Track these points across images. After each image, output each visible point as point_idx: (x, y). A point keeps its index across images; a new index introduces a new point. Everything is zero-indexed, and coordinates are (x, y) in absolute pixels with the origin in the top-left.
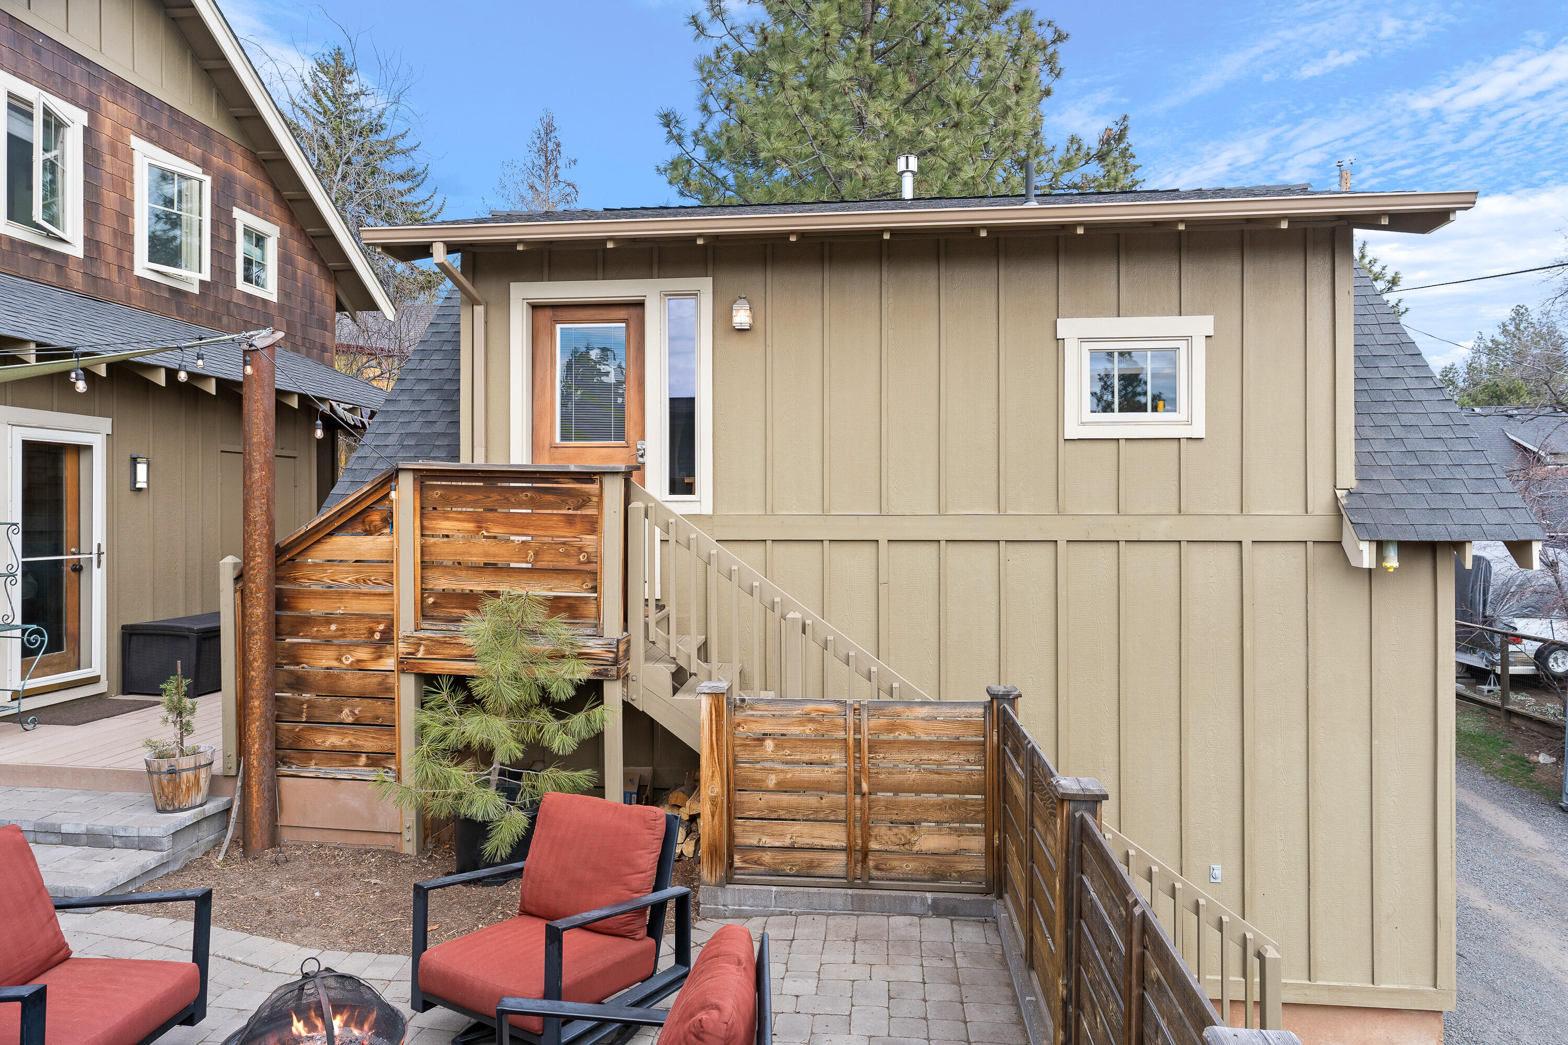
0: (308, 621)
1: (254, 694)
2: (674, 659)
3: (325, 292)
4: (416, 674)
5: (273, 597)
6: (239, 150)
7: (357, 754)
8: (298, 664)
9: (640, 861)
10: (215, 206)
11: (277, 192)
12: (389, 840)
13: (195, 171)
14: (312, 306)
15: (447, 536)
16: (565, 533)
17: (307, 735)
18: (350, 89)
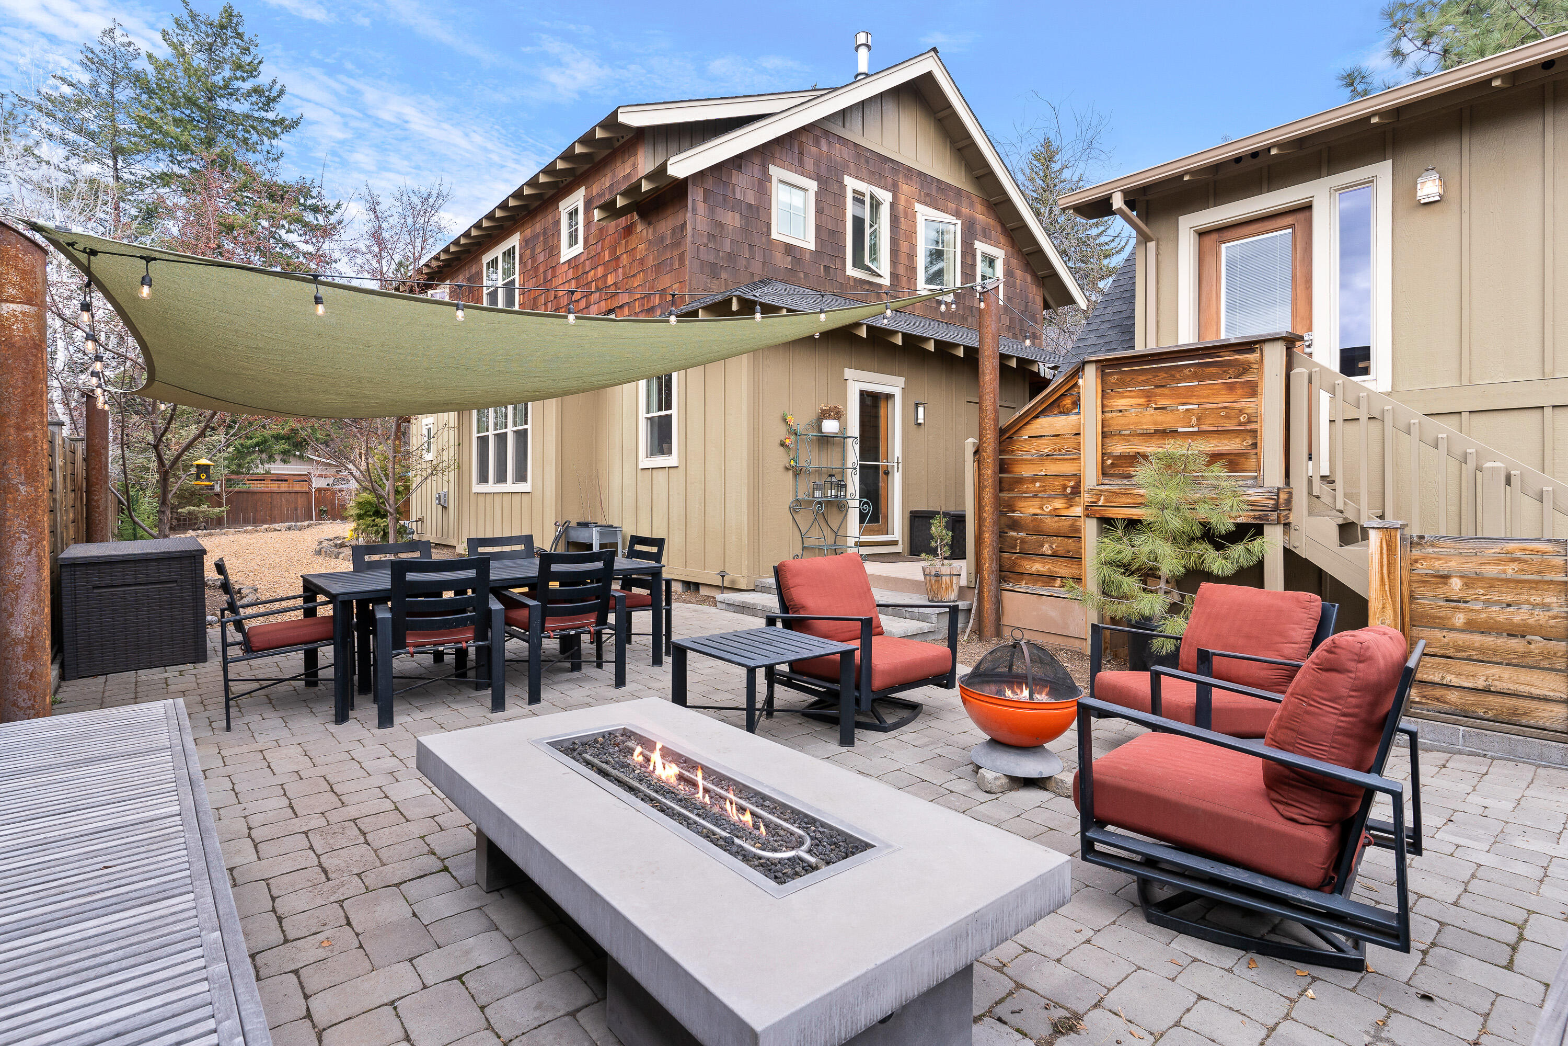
0: (1020, 480)
1: (985, 529)
2: (1341, 512)
3: (1035, 296)
4: (1098, 518)
5: (997, 463)
6: (978, 200)
7: (1054, 578)
8: (1014, 511)
9: (1293, 634)
10: (964, 242)
11: (1003, 225)
12: (1077, 642)
13: (952, 219)
14: (1026, 306)
15: (1121, 411)
16: (1226, 399)
17: (1020, 562)
18: (1056, 167)
